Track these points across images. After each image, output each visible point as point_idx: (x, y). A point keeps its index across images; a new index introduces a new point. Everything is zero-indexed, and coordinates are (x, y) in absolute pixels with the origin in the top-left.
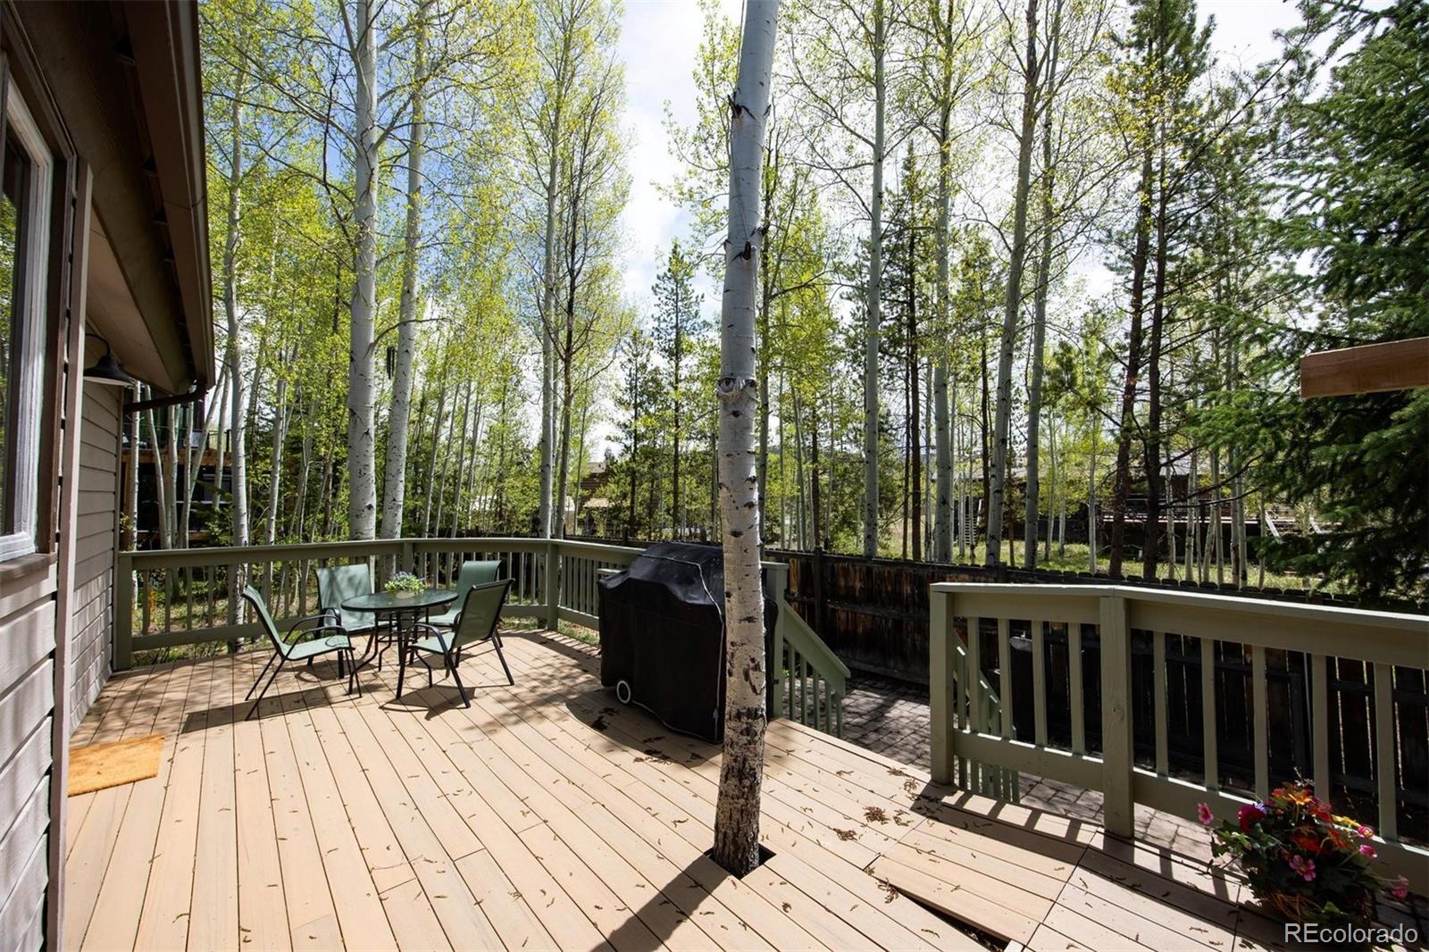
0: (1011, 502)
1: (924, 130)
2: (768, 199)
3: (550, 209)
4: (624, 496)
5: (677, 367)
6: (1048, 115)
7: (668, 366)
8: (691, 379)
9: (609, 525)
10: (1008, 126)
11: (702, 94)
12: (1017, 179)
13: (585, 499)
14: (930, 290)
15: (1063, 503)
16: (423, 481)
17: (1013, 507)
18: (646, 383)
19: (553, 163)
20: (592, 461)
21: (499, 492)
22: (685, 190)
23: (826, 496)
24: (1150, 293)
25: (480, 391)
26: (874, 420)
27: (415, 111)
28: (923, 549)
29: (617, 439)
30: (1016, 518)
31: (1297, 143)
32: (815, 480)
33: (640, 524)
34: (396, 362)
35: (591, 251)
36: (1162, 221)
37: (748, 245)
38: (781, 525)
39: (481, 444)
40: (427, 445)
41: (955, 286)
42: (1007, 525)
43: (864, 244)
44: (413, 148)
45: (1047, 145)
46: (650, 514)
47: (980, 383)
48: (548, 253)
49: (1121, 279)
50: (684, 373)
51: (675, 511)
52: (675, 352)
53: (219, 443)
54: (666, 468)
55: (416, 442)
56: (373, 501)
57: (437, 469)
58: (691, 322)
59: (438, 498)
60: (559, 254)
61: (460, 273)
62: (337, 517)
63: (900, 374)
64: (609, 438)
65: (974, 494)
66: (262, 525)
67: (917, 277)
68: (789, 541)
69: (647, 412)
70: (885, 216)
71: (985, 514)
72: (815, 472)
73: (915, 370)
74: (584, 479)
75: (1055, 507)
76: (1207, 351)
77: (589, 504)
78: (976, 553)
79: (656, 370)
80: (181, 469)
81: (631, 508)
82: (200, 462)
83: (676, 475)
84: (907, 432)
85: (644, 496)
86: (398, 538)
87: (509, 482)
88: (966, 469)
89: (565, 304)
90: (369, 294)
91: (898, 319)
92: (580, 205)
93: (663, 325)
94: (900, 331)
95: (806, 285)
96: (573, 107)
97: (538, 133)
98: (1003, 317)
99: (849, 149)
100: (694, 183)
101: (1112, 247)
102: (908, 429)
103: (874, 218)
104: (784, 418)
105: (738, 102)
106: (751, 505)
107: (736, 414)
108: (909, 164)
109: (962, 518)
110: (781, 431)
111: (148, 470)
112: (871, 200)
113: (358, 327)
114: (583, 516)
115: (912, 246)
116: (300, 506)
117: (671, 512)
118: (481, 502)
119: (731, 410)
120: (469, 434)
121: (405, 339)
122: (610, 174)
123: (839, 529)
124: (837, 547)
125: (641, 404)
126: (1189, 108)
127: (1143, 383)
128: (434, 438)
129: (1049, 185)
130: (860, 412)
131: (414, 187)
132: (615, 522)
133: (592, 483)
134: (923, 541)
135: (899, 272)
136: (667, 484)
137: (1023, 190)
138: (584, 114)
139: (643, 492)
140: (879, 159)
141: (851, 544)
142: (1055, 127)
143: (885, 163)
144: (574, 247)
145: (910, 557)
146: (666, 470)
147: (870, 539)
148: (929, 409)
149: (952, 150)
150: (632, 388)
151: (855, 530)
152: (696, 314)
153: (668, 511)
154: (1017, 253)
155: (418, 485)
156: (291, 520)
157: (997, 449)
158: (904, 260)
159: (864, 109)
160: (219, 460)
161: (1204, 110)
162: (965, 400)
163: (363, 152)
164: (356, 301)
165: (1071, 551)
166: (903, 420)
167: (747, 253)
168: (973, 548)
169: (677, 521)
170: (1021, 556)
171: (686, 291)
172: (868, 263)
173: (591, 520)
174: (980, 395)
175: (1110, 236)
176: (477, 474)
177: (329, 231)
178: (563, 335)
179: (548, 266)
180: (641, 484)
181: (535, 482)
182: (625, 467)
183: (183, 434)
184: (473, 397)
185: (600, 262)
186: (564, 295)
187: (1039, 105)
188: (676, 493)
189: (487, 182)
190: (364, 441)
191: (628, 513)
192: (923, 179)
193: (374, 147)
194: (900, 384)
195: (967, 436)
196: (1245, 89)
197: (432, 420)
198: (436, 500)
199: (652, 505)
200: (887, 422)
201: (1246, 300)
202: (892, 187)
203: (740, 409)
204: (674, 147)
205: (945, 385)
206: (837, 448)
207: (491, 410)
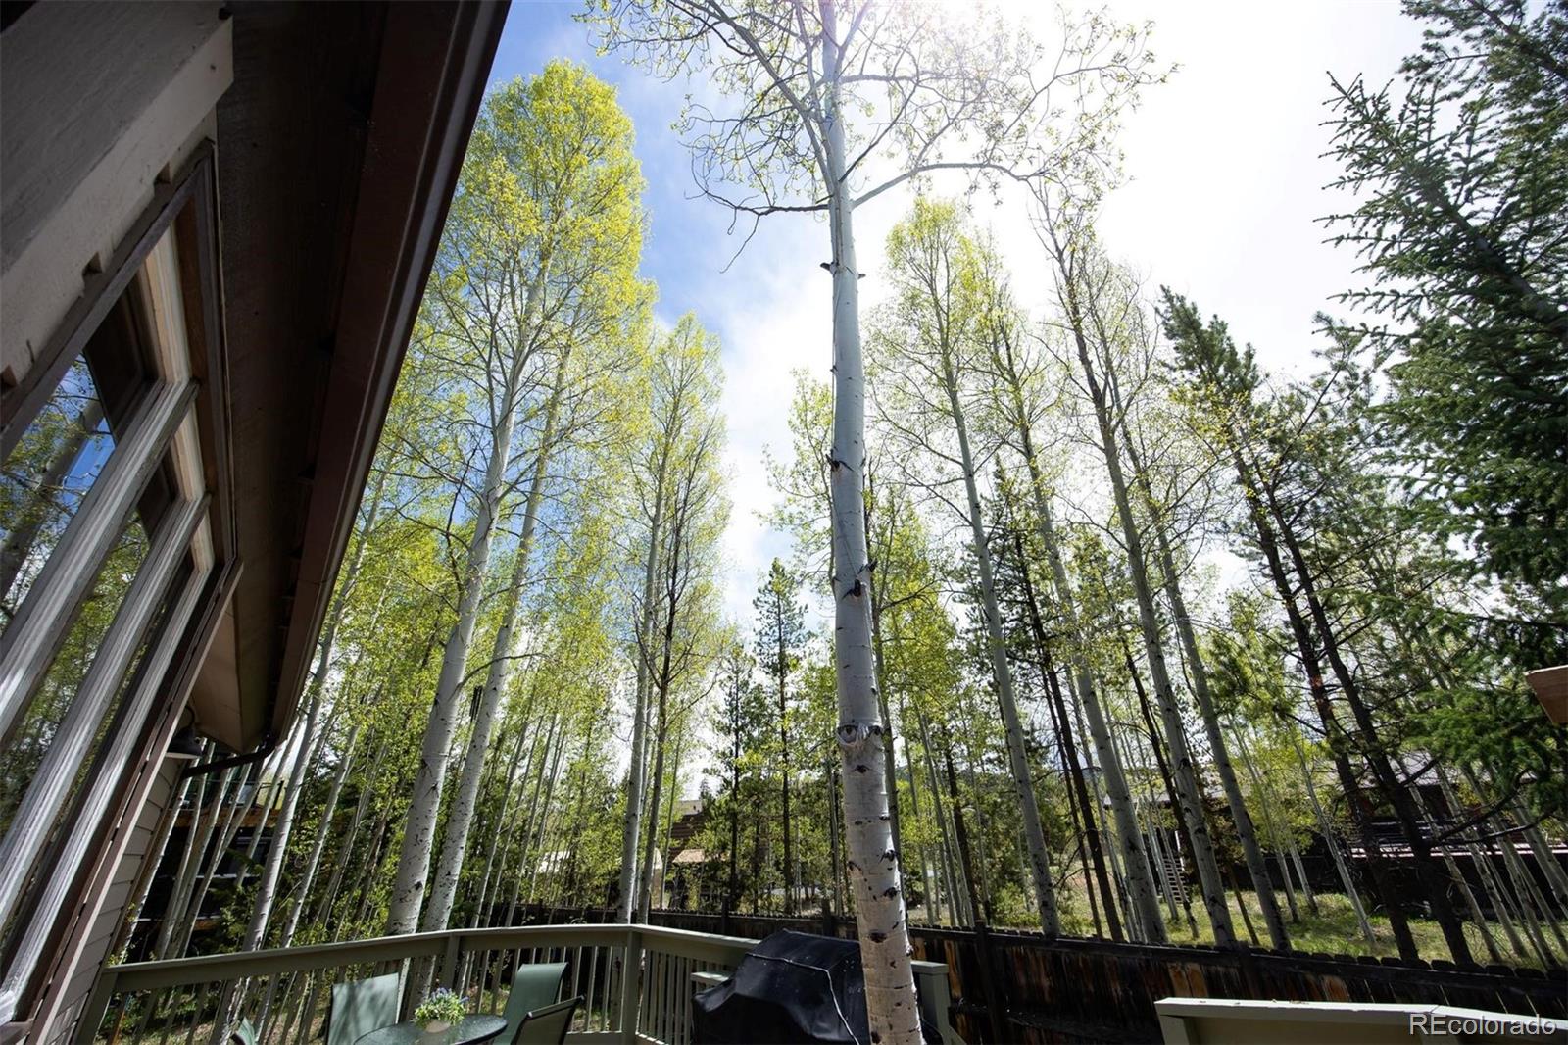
0: (1219, 836)
1: (1008, 447)
2: (867, 519)
3: (654, 536)
4: (723, 847)
5: (782, 684)
6: (1125, 428)
7: (771, 683)
8: (799, 697)
9: (705, 888)
10: (1088, 440)
11: (798, 437)
12: (1112, 485)
13: (676, 852)
14: (1050, 588)
15: (1287, 832)
16: (486, 837)
17: (1224, 843)
18: (748, 703)
19: (659, 498)
20: (685, 799)
21: (574, 848)
22: (785, 515)
23: (975, 837)
24: (1294, 577)
25: (565, 721)
26: (1018, 738)
27: (539, 471)
28: (1119, 910)
29: (715, 772)
30: (1232, 860)
31: (1383, 433)
32: (959, 816)
33: (743, 887)
34: (480, 702)
35: (693, 573)
36: (1277, 509)
37: (858, 583)
38: (924, 879)
39: (558, 785)
40: (497, 790)
41: (1074, 583)
42: (1224, 870)
43: (968, 547)
44: (531, 499)
45: (1132, 452)
46: (756, 870)
47: (1132, 685)
48: (649, 579)
49: (1254, 564)
50: (790, 690)
51: (786, 867)
52: (780, 668)
53: (268, 798)
54: (773, 807)
55: (486, 787)
56: (423, 878)
57: (505, 819)
58: (795, 634)
59: (500, 861)
60: (659, 576)
61: (560, 601)
62: (377, 894)
63: (1036, 681)
64: (705, 771)
65: (1167, 824)
66: (285, 908)
67: (1032, 577)
68: (936, 902)
69: (749, 736)
70: (985, 521)
71: (1189, 854)
72: (957, 808)
73: (1053, 675)
74: (675, 824)
75: (1279, 839)
76: (1390, 637)
77: (679, 859)
78: (1194, 914)
79: (759, 688)
80: (218, 831)
81: (732, 863)
82: (239, 824)
83: (786, 816)
84: (1061, 750)
85: (747, 846)
86: (443, 930)
87: (587, 835)
88: (1148, 792)
89: (664, 626)
90: (467, 633)
91: (1021, 619)
92: (683, 533)
93: (766, 639)
94: (1026, 633)
95: (916, 596)
96: (679, 449)
97: (647, 474)
98: (1137, 608)
99: (940, 470)
100: (793, 509)
101: (1232, 537)
102: (1060, 745)
103: (975, 524)
104: (909, 736)
105: (836, 458)
106: (892, 893)
107: (862, 769)
108: (999, 474)
109: (1159, 860)
110: (907, 752)
111: (181, 835)
112: (968, 508)
113: (449, 666)
114: (671, 877)
115: (1019, 546)
116: (336, 881)
117: (782, 866)
118: (549, 861)
119: (855, 764)
120: (547, 772)
121: (495, 676)
122: (712, 503)
123: (1000, 884)
124: (1002, 911)
125: (742, 728)
126: (1259, 412)
127: (1329, 677)
128: (506, 784)
129: (1145, 486)
130: (998, 724)
131: (528, 532)
132: (712, 885)
133: (686, 829)
134: (1115, 896)
135: (1011, 573)
136: (775, 829)
137: (1121, 494)
138: (688, 457)
139: (746, 843)
140: (970, 476)
141: (1020, 909)
142: (1134, 436)
143: (976, 477)
144: (675, 572)
145: (1107, 935)
146: (774, 810)
147: (1047, 906)
148: (1080, 720)
149: (1039, 463)
150: (733, 708)
151: (1020, 883)
152: (801, 625)
153: (777, 863)
154: (1134, 550)
155: (480, 846)
156: (321, 898)
157: (1177, 764)
158: (1014, 560)
159: (948, 434)
160: (261, 821)
161: (1275, 412)
162: (1121, 705)
163: (487, 502)
164: (455, 640)
165: (1327, 906)
166: (1051, 735)
167: (857, 590)
168: (1187, 907)
169: (789, 882)
170: (1259, 916)
171: (789, 603)
172: (977, 566)
173: (682, 882)
174: (1136, 698)
175: (1226, 526)
176: (549, 824)
177: (440, 571)
178: (660, 662)
179: (649, 589)
180: (743, 830)
181: (617, 837)
182: (724, 809)
183: (233, 788)
184: (557, 730)
185: (701, 581)
186: (663, 616)
187: (1114, 423)
188: (787, 842)
189: (597, 521)
190: (430, 799)
191: (728, 869)
192: (1016, 486)
193: (498, 500)
194: (1038, 692)
195: (1135, 751)
196: (1308, 396)
197: (506, 759)
198: (496, 864)
199: (757, 856)
200: (1033, 740)
201: (1409, 579)
202: (988, 494)
203: (865, 763)
204: (773, 480)
205: (1093, 693)
206: (978, 770)
207: (574, 746)
